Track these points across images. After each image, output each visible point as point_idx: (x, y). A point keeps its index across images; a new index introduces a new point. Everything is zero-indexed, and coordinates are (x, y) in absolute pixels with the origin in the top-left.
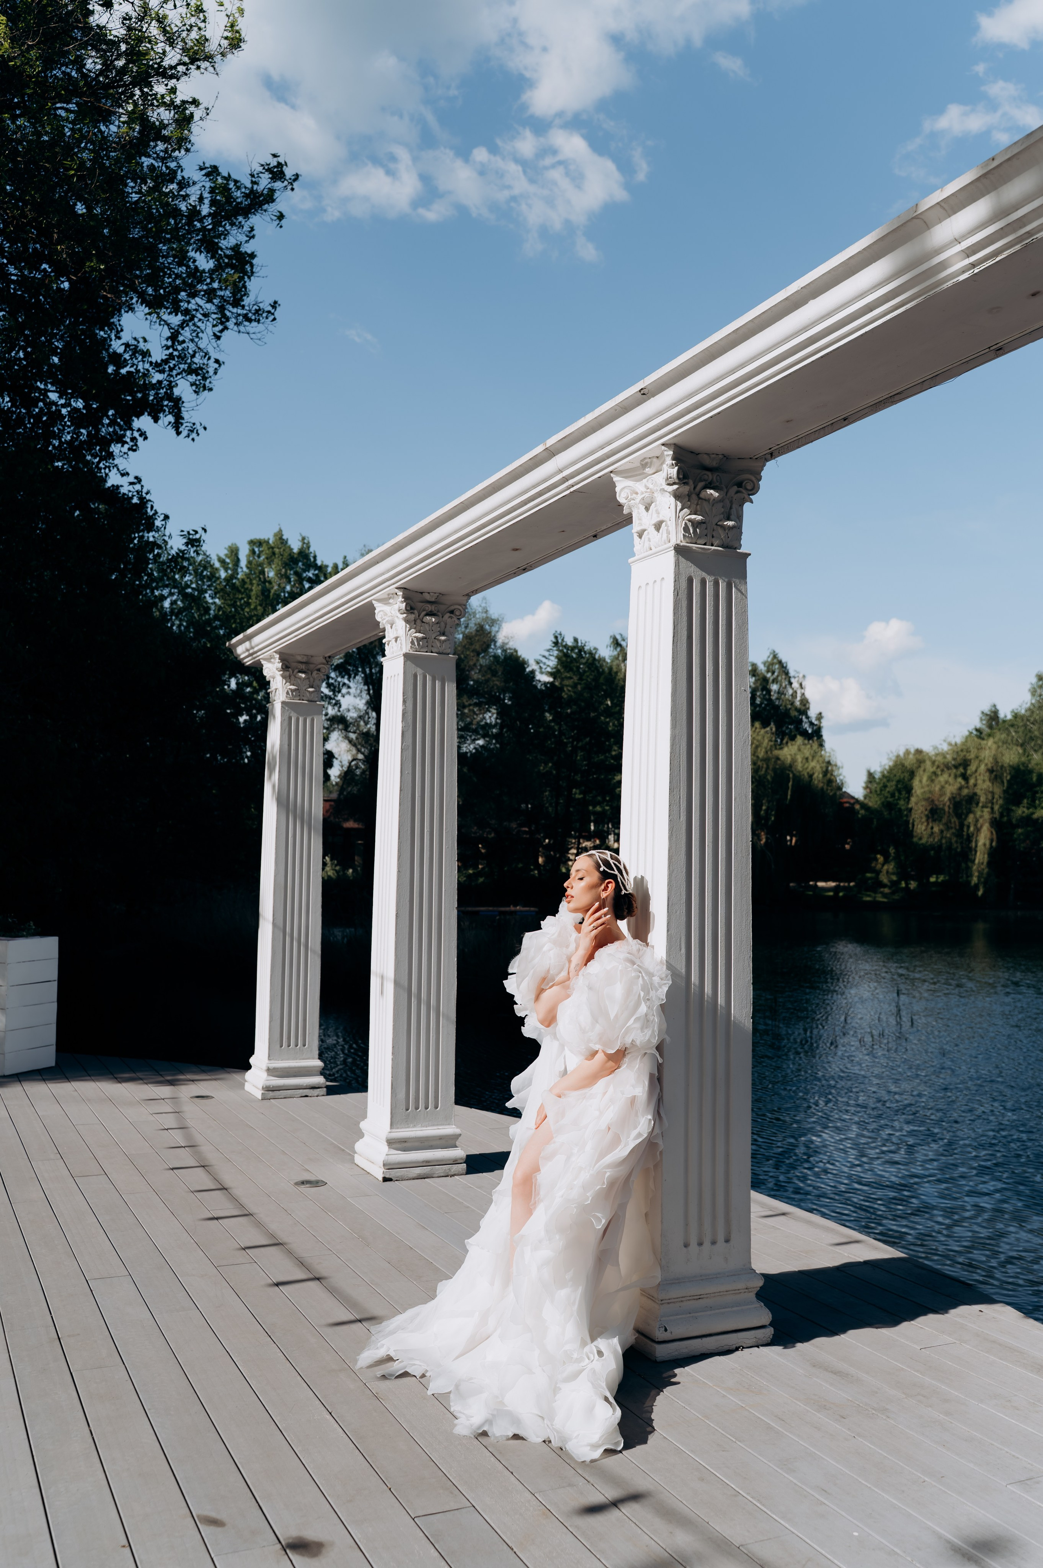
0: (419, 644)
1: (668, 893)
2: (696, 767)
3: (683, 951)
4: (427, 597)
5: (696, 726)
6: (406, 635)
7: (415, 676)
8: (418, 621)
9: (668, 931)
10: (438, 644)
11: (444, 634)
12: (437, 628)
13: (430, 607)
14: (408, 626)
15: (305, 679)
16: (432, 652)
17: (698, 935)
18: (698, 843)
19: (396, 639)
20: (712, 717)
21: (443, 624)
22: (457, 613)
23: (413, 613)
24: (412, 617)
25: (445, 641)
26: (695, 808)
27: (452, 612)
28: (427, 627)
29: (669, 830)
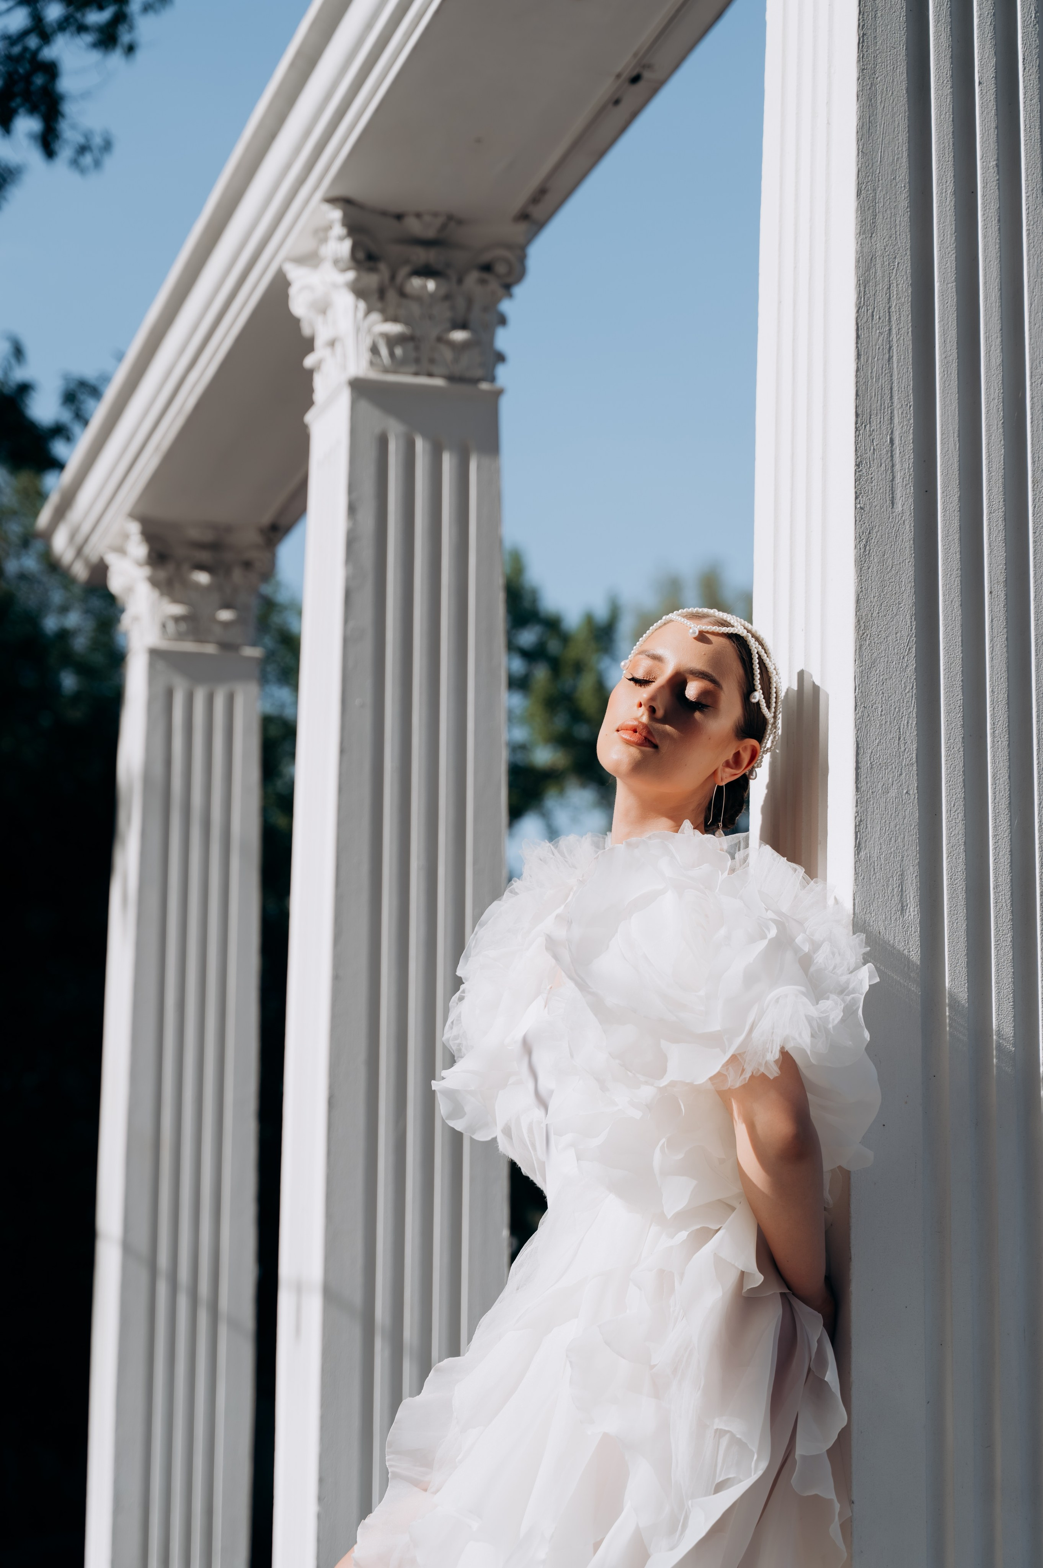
0: (392, 354)
1: (858, 728)
2: (944, 352)
3: (913, 912)
4: (414, 227)
5: (942, 234)
6: (358, 330)
7: (383, 442)
8: (392, 295)
9: (858, 847)
10: (448, 354)
11: (464, 326)
12: (443, 312)
13: (422, 256)
14: (362, 305)
15: (208, 589)
16: (430, 375)
17: (961, 867)
18: (956, 582)
19: (332, 344)
20: (994, 206)
21: (461, 303)
22: (501, 269)
23: (373, 270)
24: (372, 280)
25: (465, 346)
26: (945, 475)
27: (487, 268)
28: (416, 309)
29: (858, 538)
